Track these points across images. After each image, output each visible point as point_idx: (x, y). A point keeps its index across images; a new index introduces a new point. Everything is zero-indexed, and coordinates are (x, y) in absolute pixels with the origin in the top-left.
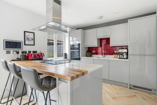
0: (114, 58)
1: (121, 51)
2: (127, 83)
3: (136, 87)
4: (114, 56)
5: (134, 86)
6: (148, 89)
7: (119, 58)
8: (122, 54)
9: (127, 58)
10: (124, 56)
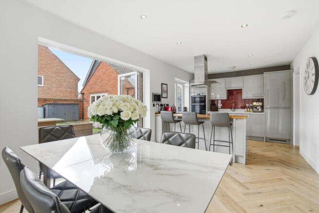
0: (245, 112)
1: (255, 104)
2: (263, 136)
3: (272, 140)
4: (246, 110)
5: (270, 140)
6: (283, 141)
7: (253, 112)
8: (256, 108)
9: (262, 111)
10: (258, 109)
